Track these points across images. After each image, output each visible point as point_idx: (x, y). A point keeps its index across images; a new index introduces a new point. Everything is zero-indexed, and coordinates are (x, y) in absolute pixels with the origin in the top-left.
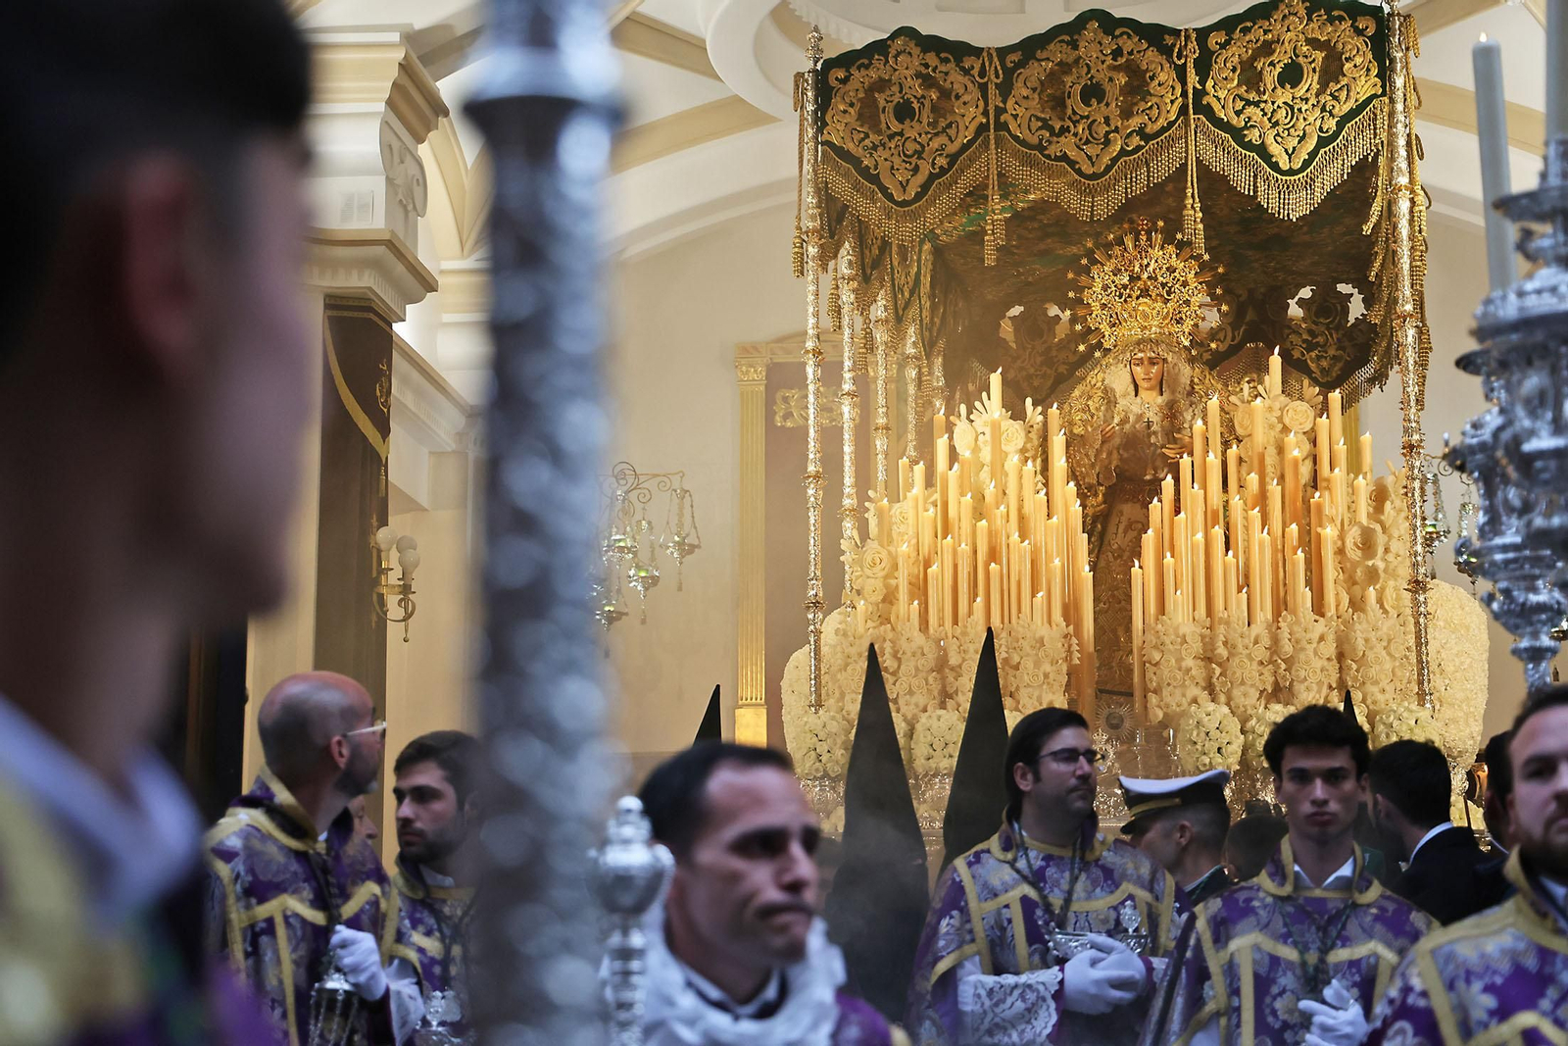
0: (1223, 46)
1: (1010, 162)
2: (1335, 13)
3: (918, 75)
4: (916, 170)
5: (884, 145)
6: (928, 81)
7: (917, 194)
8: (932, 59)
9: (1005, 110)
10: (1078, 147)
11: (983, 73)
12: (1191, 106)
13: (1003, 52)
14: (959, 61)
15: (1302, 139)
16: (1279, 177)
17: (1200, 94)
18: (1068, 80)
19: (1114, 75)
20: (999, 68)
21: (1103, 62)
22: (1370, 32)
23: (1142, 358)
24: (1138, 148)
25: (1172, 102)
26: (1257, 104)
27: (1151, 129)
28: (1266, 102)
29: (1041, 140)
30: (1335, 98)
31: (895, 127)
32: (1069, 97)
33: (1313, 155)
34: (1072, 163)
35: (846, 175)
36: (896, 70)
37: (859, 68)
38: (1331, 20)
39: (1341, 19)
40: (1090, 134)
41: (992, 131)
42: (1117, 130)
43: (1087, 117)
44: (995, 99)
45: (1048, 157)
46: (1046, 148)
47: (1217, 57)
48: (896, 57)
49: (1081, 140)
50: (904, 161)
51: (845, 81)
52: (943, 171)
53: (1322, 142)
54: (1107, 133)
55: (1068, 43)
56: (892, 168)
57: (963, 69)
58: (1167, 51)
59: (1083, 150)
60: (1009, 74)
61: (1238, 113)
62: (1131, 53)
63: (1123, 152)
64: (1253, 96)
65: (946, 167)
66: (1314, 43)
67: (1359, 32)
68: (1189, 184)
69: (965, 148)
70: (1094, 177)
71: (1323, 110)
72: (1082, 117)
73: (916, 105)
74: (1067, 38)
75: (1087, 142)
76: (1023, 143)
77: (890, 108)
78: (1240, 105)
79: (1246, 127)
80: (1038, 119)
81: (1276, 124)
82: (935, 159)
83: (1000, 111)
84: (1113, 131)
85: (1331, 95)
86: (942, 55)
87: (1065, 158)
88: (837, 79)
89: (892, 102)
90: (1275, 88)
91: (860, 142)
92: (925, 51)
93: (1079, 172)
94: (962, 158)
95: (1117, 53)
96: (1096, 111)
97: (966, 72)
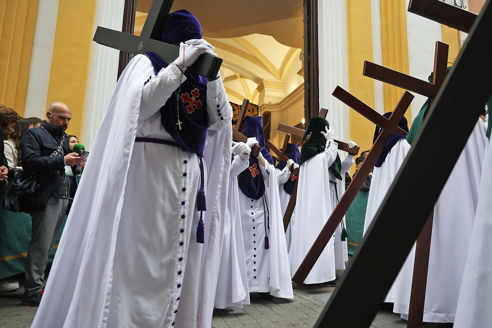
27: (235, 114)
38: (253, 106)
58: (237, 107)
66: (251, 108)
67: (256, 107)
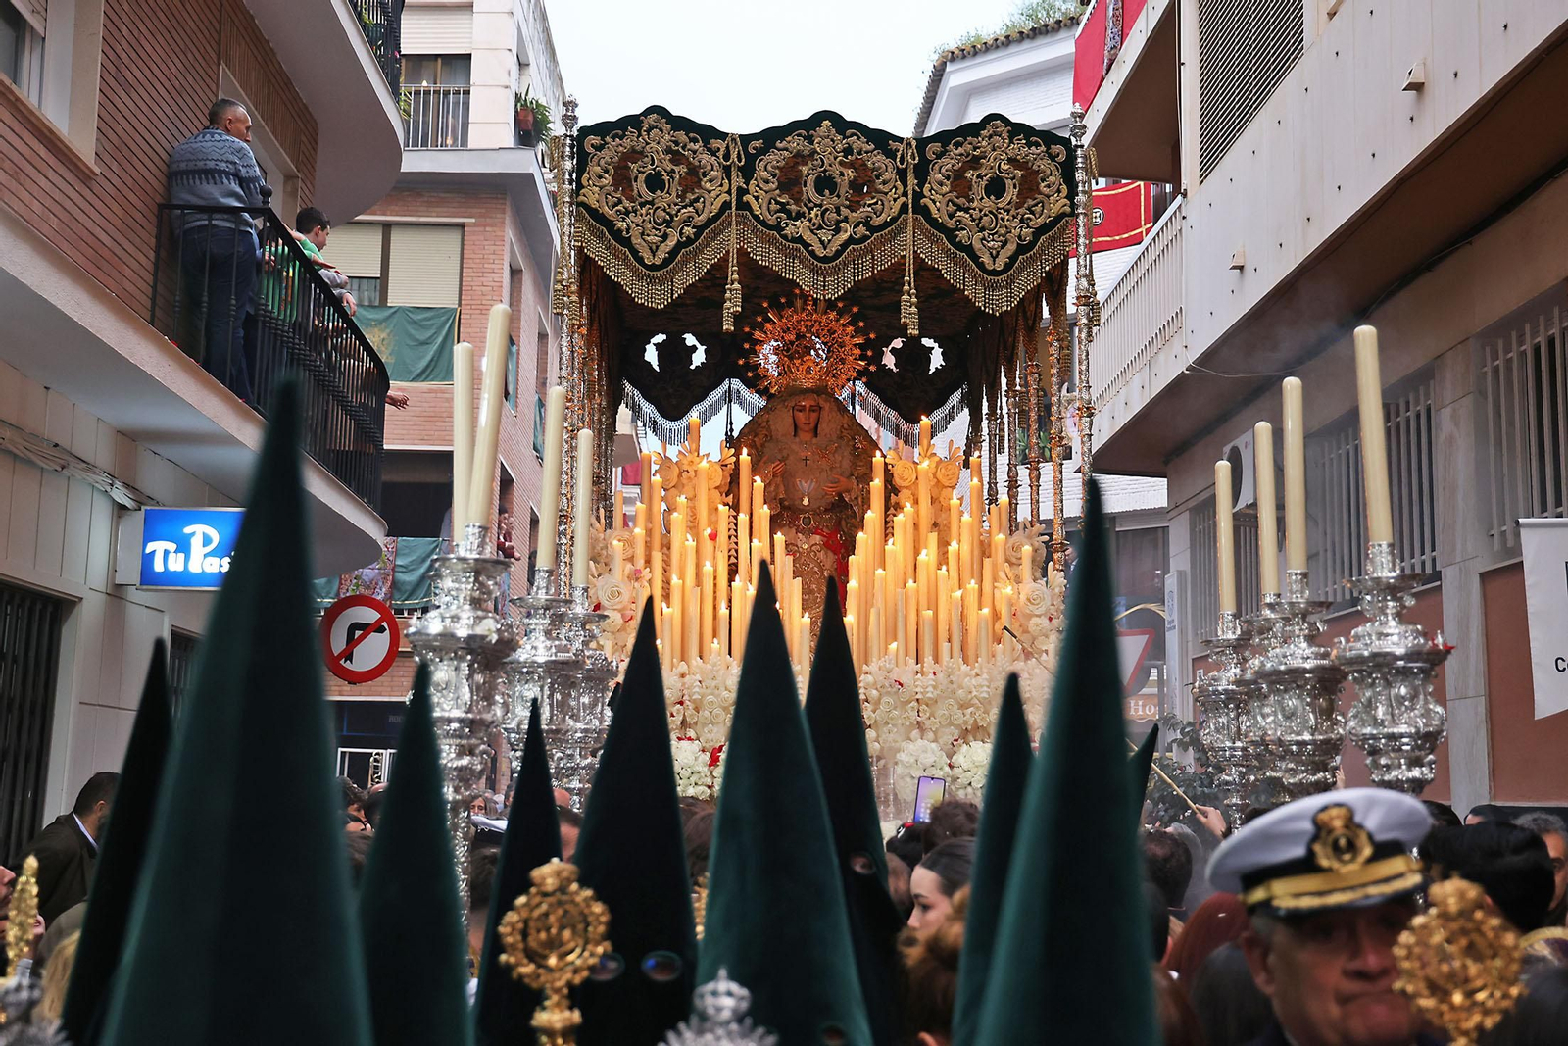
0: (939, 156)
1: (750, 238)
2: (1033, 139)
3: (668, 151)
4: (665, 237)
5: (635, 211)
6: (677, 158)
7: (665, 259)
8: (682, 136)
9: (747, 192)
10: (812, 231)
11: (727, 156)
12: (910, 206)
13: (746, 139)
14: (706, 143)
15: (1004, 244)
16: (985, 276)
17: (919, 196)
18: (805, 169)
19: (845, 171)
20: (742, 152)
21: (835, 158)
22: (1062, 158)
23: (804, 406)
24: (865, 238)
25: (895, 200)
26: (967, 210)
28: (974, 209)
29: (779, 222)
30: (1032, 213)
31: (648, 196)
32: (805, 186)
33: (1013, 258)
34: (806, 246)
35: (601, 237)
36: (647, 144)
37: (614, 138)
39: (1037, 145)
40: (823, 221)
41: (734, 209)
42: (846, 220)
43: (821, 206)
44: (738, 181)
45: (785, 237)
46: (783, 229)
47: (933, 165)
48: (648, 132)
49: (814, 225)
50: (654, 228)
51: (599, 148)
52: (690, 241)
53: (1022, 249)
54: (838, 222)
55: (805, 138)
56: (642, 234)
57: (709, 150)
59: (816, 235)
60: (751, 160)
61: (951, 216)
62: (860, 153)
63: (850, 241)
64: (961, 201)
65: (693, 237)
68: (907, 274)
69: (709, 222)
70: (825, 259)
71: (1022, 221)
72: (816, 205)
73: (666, 178)
74: (804, 133)
75: (820, 228)
76: (764, 223)
77: (642, 177)
78: (951, 208)
79: (957, 230)
80: (777, 202)
81: (982, 230)
82: (682, 229)
83: (742, 192)
84: (842, 221)
85: (1029, 209)
86: (691, 135)
87: (800, 240)
88: (592, 145)
89: (644, 173)
90: (982, 198)
91: (614, 207)
92: (675, 129)
93: (813, 253)
94: (707, 231)
95: (848, 151)
96: (829, 201)
97: (714, 153)
